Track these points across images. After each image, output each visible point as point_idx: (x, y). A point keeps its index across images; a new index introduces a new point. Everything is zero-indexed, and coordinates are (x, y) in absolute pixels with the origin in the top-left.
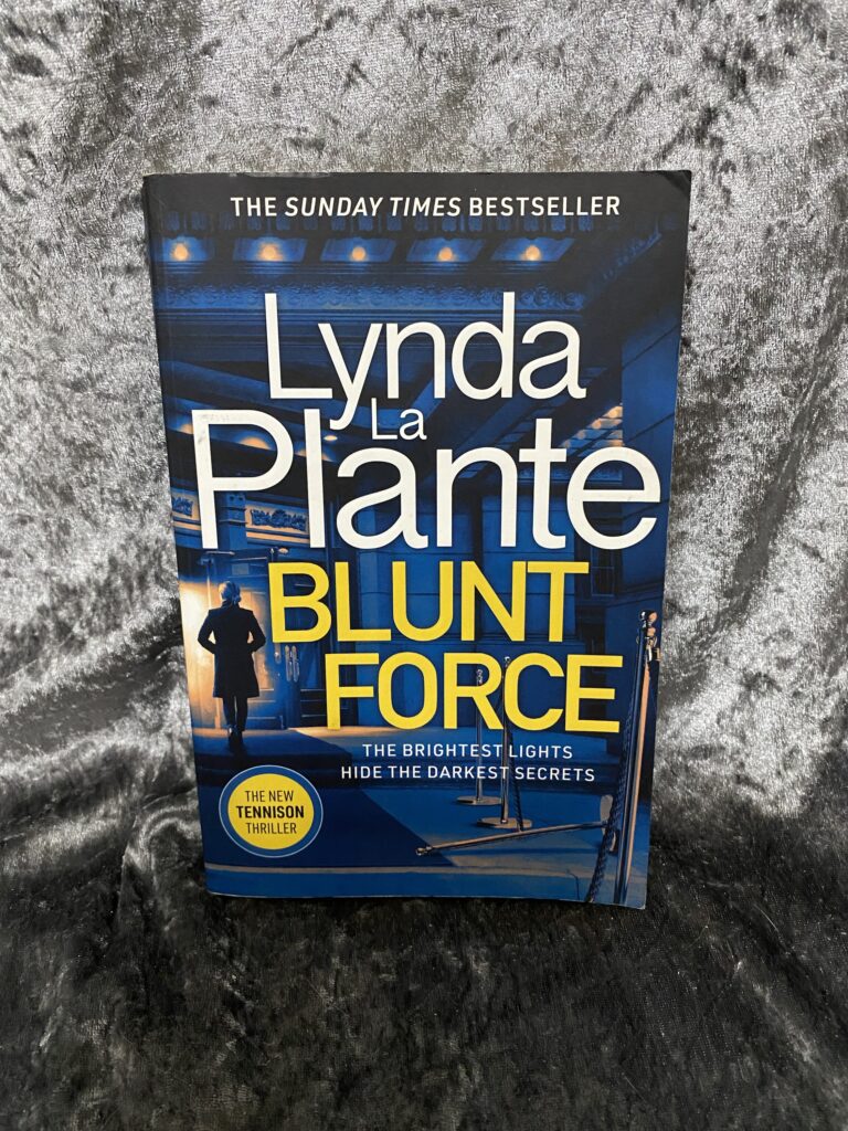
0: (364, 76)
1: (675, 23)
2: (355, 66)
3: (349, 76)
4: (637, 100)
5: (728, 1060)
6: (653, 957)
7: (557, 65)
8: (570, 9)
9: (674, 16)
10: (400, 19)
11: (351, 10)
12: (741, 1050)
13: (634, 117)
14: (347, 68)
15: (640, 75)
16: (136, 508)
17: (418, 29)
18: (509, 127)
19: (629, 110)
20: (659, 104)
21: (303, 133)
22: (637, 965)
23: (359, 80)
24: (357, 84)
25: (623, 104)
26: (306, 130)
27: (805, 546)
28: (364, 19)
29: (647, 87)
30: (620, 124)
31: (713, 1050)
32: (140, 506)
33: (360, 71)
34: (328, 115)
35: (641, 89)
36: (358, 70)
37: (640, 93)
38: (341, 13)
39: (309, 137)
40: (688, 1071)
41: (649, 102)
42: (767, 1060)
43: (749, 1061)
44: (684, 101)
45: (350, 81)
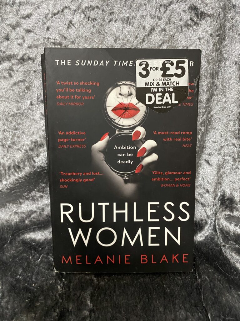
0: (73, 25)
1: (160, 11)
2: (71, 22)
3: (69, 25)
4: (150, 32)
5: (177, 311)
6: (157, 281)
7: (127, 22)
8: (130, 7)
9: (159, 9)
10: (82, 9)
11: (69, 6)
12: (181, 308)
13: (150, 37)
14: (68, 23)
15: (151, 26)
16: (6, 146)
17: (88, 12)
18: (115, 40)
19: (149, 35)
20: (157, 33)
21: (56, 41)
22: (152, 283)
23: (72, 26)
24: (71, 27)
25: (147, 33)
26: (57, 40)
27: (205, 160)
28: (72, 9)
29: (153, 29)
30: (146, 39)
31: (172, 309)
32: (7, 146)
33: (72, 23)
34: (63, 36)
35: (151, 29)
36: (71, 23)
37: (151, 30)
38: (66, 7)
39: (58, 42)
40: (164, 314)
41: (154, 33)
42: (188, 311)
43: (183, 312)
44: (164, 33)
45: (69, 27)
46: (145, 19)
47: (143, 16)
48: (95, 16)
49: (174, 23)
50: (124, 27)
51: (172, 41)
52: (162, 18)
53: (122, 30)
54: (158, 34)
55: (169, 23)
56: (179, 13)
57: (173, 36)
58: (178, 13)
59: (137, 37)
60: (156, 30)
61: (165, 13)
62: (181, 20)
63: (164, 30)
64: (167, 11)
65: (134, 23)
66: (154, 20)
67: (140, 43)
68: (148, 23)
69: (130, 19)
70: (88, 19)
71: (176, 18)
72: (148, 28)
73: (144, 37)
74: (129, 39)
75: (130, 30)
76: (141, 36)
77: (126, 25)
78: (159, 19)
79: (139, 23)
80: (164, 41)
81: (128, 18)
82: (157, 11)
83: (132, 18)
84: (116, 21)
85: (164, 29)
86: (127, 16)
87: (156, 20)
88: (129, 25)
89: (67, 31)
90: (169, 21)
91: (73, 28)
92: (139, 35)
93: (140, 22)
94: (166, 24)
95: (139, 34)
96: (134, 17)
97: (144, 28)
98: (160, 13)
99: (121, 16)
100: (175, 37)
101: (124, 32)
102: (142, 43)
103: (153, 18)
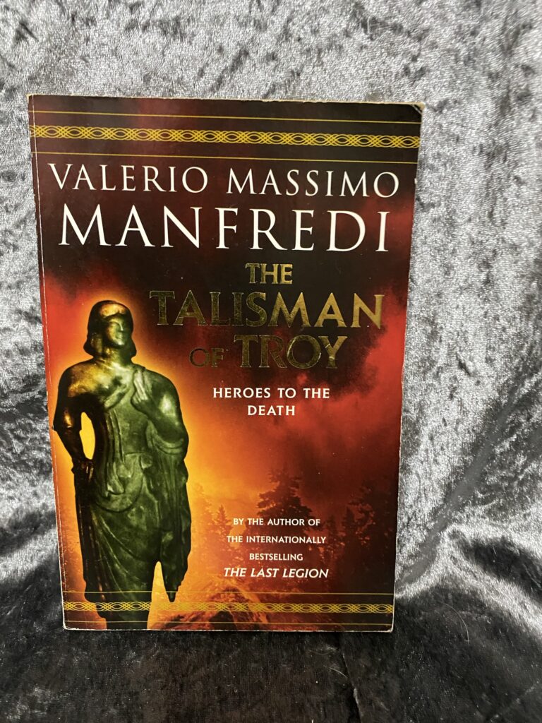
46: (222, 25)
47: (217, 17)
48: (89, 13)
49: (299, 39)
50: (167, 45)
51: (294, 88)
52: (266, 27)
53: (163, 52)
54: (258, 66)
55: (287, 39)
56: (312, 14)
57: (298, 75)
58: (308, 14)
59: (202, 73)
60: (251, 55)
61: (273, 11)
62: (315, 32)
63: (273, 57)
64: (280, 8)
65: (194, 35)
66: (247, 30)
67: (212, 89)
68: (232, 37)
69: (182, 24)
70: (70, 19)
71: (303, 27)
72: (232, 51)
73: (223, 72)
74: (182, 78)
75: (183, 52)
76: (214, 71)
77: (174, 40)
78: (260, 26)
79: (207, 37)
80: (274, 86)
81: (177, 20)
82: (254, 9)
83: (189, 20)
84: (145, 28)
85: (273, 53)
86: (174, 15)
87: (251, 29)
88: (182, 41)
89: (13, 47)
90: (286, 34)
91: (31, 40)
92: (208, 68)
93: (210, 33)
94: (278, 41)
95: (207, 64)
96: (193, 20)
97: (221, 50)
98: (261, 11)
99: (159, 14)
100: (302, 77)
101: (169, 57)
102: (218, 89)
103: (243, 25)
